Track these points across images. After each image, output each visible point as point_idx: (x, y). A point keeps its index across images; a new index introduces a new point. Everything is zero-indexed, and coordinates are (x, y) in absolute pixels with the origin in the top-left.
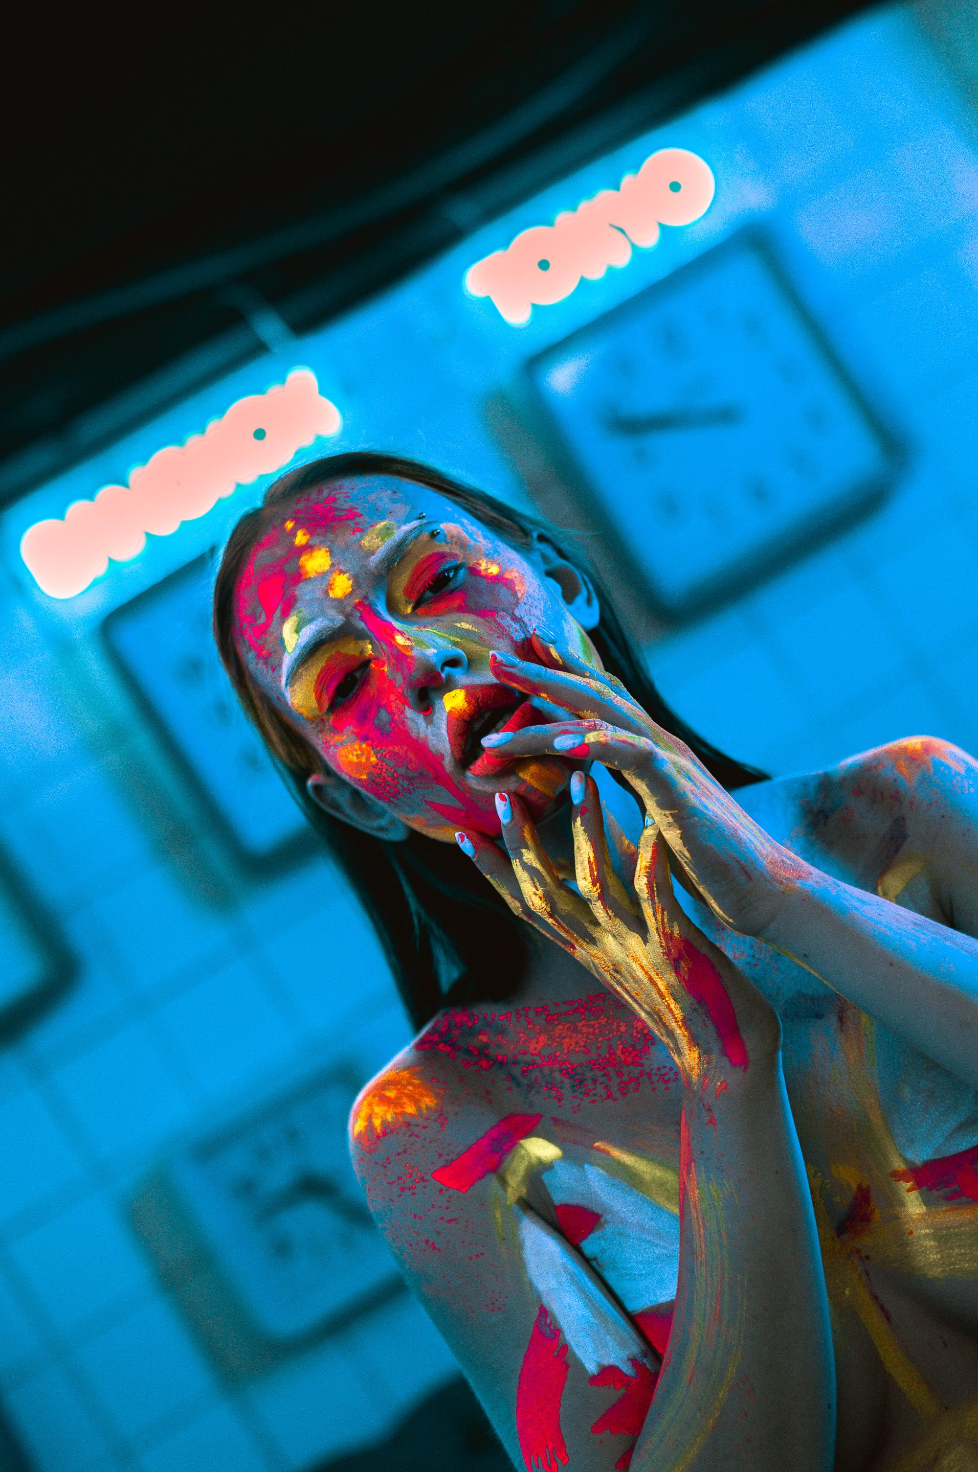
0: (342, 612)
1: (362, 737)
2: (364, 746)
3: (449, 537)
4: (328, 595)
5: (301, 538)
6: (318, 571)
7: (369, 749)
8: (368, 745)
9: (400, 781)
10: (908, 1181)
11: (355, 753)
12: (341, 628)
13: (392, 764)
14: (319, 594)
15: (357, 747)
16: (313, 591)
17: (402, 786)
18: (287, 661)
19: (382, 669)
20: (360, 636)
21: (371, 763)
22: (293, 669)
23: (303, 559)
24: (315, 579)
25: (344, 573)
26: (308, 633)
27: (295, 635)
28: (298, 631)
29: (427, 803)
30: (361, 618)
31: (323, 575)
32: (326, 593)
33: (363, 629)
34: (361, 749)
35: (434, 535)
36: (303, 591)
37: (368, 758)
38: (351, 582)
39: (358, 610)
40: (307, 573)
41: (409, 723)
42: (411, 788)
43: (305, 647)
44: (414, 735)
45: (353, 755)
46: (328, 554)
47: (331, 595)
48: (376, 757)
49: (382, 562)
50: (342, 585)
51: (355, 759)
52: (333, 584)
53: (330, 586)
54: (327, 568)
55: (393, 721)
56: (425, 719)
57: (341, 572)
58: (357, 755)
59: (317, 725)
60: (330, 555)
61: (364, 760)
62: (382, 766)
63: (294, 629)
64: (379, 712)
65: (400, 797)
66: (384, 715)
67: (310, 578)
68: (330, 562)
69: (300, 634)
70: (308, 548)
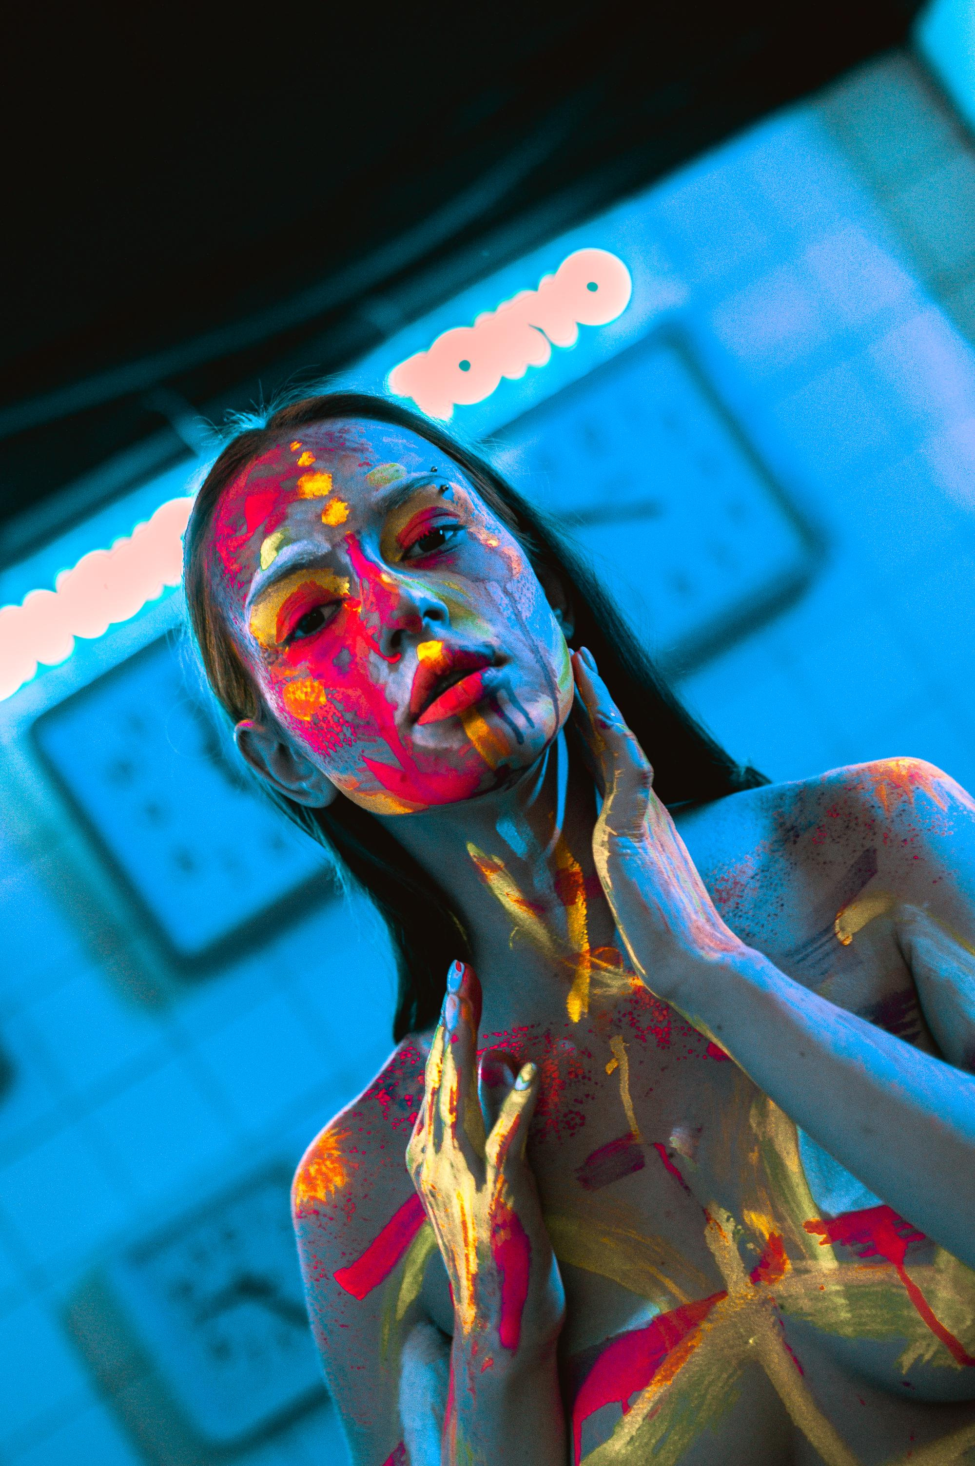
0: (330, 540)
1: (316, 674)
2: (316, 684)
3: (456, 496)
4: (321, 519)
5: (305, 460)
6: (316, 494)
7: (321, 687)
8: (321, 684)
9: (345, 728)
10: (820, 1233)
11: (305, 690)
12: (325, 557)
13: (340, 707)
14: (311, 516)
15: (308, 683)
16: (306, 512)
17: (345, 735)
18: (258, 578)
19: (354, 610)
20: (341, 572)
21: (320, 703)
22: (262, 587)
23: (303, 479)
24: (311, 501)
25: (343, 501)
26: (288, 553)
27: (274, 553)
28: (278, 549)
29: (365, 759)
30: (348, 552)
31: (320, 498)
32: (319, 517)
33: (346, 564)
34: (312, 687)
35: (443, 490)
36: (296, 511)
37: (318, 697)
38: (347, 512)
39: (348, 542)
40: (304, 494)
41: (371, 668)
42: (353, 738)
43: (281, 566)
44: (372, 680)
45: (302, 692)
46: (331, 480)
47: (324, 520)
48: (327, 698)
49: (384, 499)
50: (337, 512)
51: (303, 697)
52: (328, 510)
53: (325, 511)
54: (326, 493)
55: (353, 662)
56: (389, 667)
57: (340, 500)
58: (306, 693)
59: (269, 657)
60: (332, 482)
61: (312, 700)
62: (330, 708)
63: (276, 545)
64: (341, 651)
65: (338, 748)
66: (345, 656)
67: (306, 499)
68: (330, 488)
69: (281, 552)
70: (310, 471)
